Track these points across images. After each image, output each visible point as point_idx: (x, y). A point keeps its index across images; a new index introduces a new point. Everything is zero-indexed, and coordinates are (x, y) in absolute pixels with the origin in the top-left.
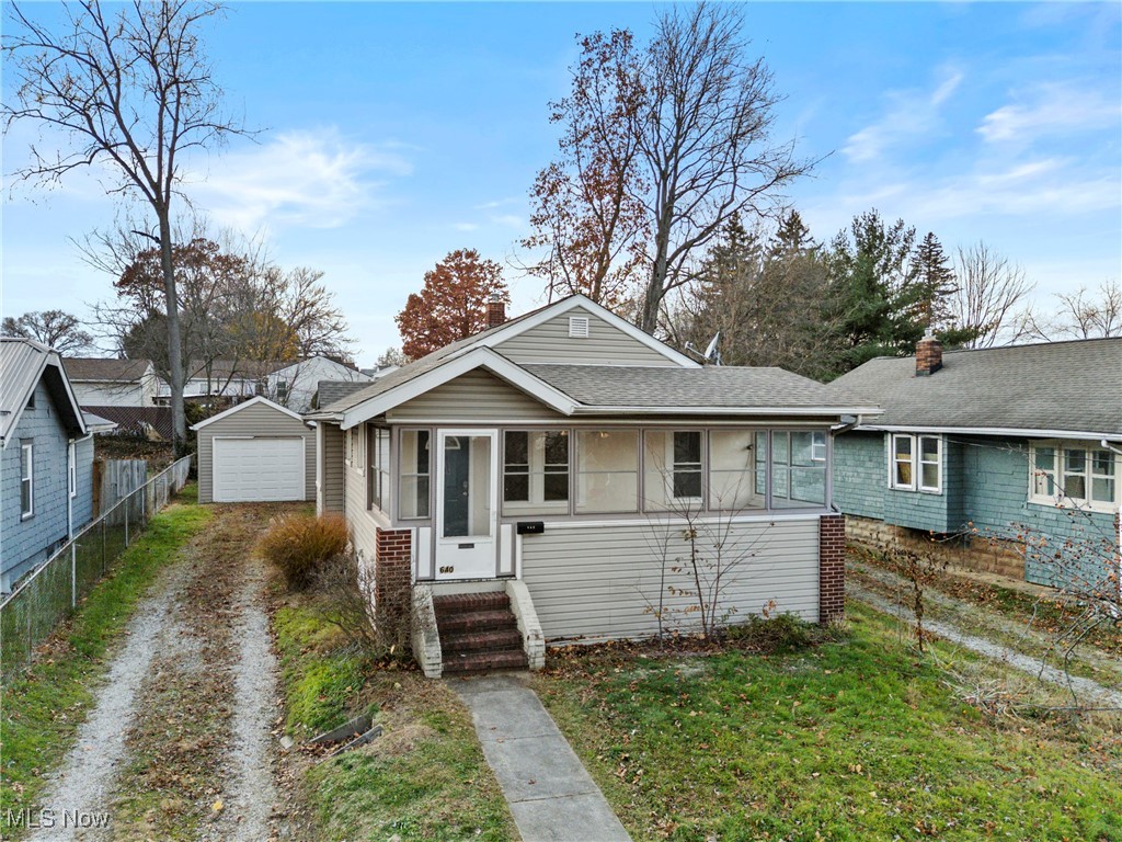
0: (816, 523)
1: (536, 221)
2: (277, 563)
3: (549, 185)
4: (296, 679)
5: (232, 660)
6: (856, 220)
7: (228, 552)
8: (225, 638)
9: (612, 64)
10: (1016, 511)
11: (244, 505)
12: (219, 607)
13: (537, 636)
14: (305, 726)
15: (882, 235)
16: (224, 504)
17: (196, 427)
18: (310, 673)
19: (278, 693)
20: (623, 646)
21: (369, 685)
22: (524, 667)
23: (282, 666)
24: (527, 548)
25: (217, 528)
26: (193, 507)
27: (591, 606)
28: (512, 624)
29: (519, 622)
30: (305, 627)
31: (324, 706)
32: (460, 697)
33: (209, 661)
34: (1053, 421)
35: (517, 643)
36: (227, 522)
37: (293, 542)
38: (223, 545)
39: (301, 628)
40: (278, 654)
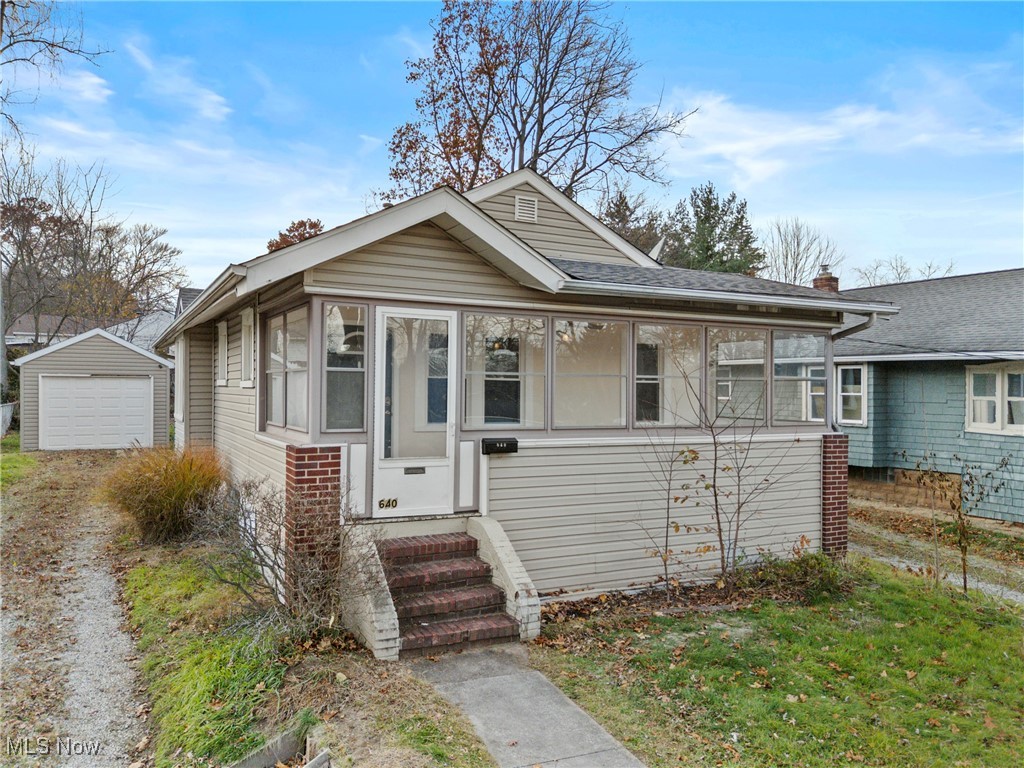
0: (819, 444)
1: (396, 174)
2: (127, 507)
3: (406, 142)
4: (166, 671)
5: (61, 644)
6: (695, 192)
7: (56, 500)
8: (50, 612)
9: (474, 22)
10: (951, 441)
11: (78, 452)
12: (43, 569)
13: (528, 591)
14: (190, 755)
15: (717, 207)
16: (53, 452)
17: (18, 362)
18: (188, 662)
19: (138, 694)
20: (618, 600)
21: (294, 678)
22: (513, 637)
23: (141, 650)
24: (496, 473)
25: (43, 476)
26: (13, 455)
27: (574, 550)
28: (484, 576)
29: (495, 573)
30: (173, 591)
31: (220, 718)
32: (439, 690)
33: (24, 647)
34: (1001, 343)
35: (497, 603)
36: (57, 470)
37: (150, 479)
38: (50, 493)
39: (168, 593)
40: (134, 632)
